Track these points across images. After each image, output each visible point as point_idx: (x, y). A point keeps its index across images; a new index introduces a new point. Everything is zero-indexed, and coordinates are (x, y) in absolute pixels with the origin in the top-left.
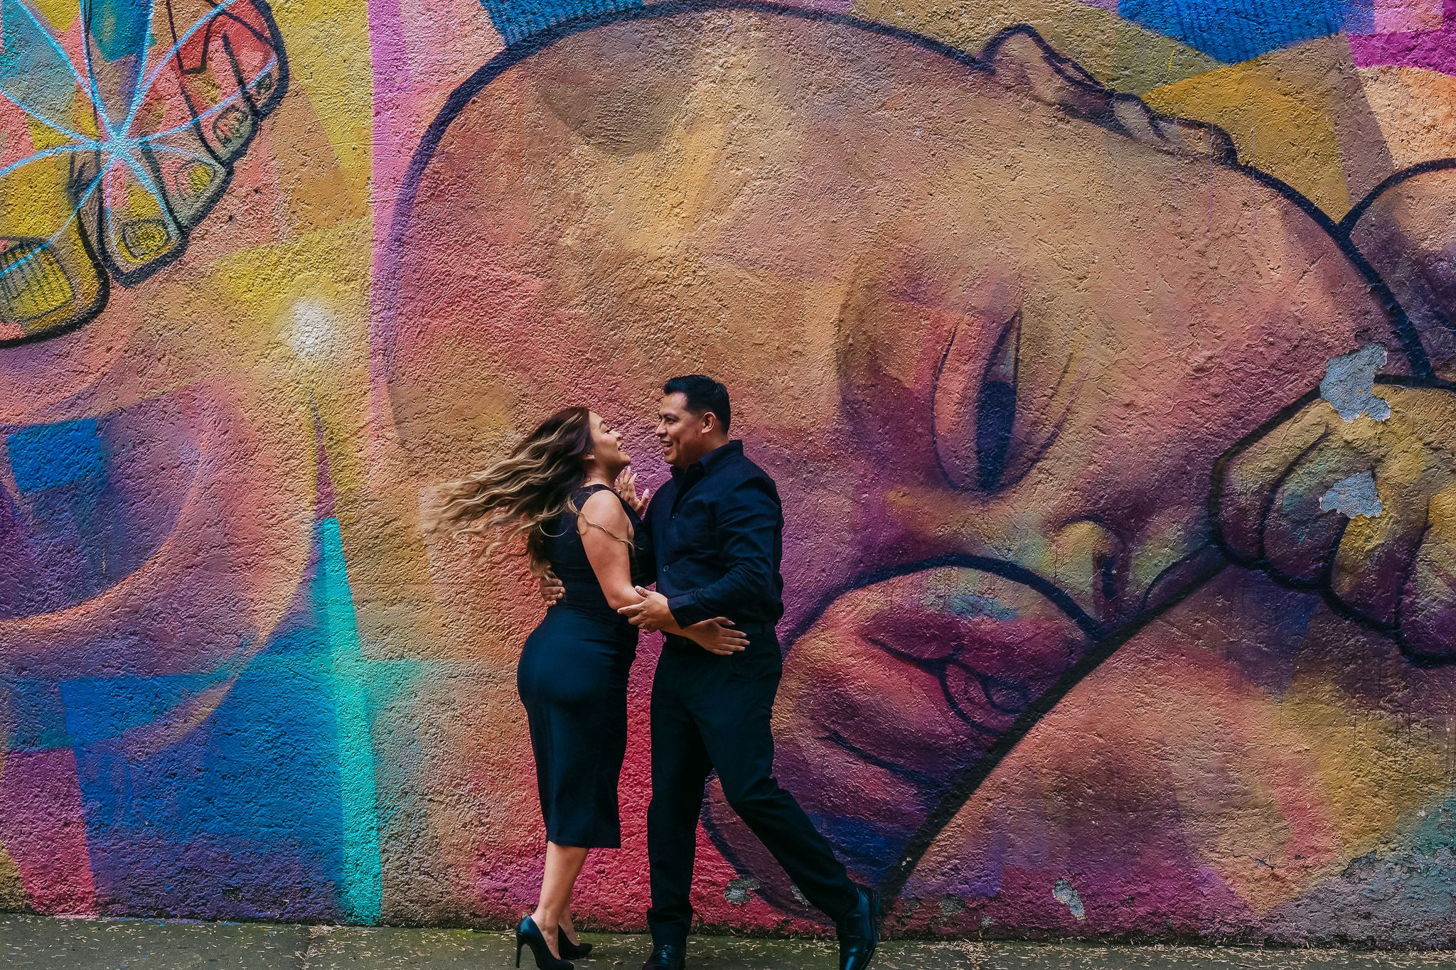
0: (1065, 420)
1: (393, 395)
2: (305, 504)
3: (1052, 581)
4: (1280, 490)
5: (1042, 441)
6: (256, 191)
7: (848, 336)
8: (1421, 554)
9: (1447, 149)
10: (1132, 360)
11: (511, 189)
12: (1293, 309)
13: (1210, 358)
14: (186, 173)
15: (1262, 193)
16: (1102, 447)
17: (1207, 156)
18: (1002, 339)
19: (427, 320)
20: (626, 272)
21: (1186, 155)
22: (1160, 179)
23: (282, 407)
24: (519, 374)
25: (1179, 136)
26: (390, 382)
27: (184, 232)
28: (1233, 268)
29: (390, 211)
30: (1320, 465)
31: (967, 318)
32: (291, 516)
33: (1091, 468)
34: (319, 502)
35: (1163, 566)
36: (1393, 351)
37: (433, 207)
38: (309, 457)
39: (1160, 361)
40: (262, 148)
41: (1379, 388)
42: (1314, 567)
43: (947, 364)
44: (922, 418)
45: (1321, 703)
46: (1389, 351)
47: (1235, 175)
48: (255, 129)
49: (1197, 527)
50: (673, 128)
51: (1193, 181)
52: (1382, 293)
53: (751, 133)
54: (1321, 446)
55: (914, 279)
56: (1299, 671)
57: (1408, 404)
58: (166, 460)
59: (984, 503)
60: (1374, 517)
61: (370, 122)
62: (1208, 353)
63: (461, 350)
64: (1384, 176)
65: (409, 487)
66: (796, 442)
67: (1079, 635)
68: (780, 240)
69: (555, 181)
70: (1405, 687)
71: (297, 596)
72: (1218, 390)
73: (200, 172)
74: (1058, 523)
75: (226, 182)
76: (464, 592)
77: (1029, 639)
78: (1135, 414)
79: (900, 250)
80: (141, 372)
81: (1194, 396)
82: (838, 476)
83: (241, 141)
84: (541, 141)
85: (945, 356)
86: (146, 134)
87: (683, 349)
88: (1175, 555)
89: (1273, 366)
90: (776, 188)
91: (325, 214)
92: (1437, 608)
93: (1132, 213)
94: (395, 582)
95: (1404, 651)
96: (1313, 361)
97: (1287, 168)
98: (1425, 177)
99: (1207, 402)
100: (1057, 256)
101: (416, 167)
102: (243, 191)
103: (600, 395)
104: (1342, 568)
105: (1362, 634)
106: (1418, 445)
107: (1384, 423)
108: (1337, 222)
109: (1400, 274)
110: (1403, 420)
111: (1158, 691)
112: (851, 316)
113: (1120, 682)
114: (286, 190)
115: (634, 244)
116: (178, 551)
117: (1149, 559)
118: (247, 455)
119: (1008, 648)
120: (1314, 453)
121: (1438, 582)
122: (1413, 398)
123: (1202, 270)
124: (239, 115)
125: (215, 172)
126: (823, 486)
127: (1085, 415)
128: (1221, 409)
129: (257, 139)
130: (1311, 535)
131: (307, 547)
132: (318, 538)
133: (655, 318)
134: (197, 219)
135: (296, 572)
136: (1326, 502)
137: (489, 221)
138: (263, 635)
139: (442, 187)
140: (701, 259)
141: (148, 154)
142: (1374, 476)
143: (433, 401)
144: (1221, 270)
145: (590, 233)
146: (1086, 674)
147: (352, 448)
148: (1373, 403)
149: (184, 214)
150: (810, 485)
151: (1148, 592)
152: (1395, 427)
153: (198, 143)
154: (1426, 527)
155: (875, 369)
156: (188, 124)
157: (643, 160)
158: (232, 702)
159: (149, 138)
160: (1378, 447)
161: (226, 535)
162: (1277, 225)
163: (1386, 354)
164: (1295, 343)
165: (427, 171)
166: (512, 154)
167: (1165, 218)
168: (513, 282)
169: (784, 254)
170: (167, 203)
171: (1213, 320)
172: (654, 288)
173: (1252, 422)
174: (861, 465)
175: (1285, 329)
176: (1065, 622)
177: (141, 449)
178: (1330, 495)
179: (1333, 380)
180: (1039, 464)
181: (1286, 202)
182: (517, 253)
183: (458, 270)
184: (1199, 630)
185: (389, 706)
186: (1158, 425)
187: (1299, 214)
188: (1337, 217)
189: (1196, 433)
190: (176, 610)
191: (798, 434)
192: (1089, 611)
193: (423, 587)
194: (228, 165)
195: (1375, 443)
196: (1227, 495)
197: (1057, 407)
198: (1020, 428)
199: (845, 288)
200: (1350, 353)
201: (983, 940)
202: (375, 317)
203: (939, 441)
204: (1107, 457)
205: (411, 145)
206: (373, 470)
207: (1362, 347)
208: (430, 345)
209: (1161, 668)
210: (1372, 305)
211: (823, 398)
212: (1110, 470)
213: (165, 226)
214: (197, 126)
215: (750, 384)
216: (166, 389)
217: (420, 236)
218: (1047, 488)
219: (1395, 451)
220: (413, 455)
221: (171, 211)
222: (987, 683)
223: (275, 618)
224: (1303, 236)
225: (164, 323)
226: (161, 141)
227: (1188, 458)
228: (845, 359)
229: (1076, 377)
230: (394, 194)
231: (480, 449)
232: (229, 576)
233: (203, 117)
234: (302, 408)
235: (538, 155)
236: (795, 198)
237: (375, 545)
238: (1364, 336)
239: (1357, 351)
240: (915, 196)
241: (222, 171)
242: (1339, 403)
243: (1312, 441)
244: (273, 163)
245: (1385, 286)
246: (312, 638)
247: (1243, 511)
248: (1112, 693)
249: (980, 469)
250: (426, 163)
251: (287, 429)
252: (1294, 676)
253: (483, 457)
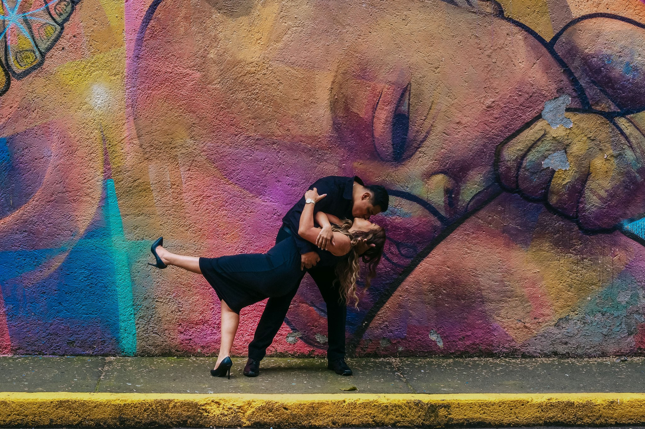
0: (431, 130)
1: (136, 124)
2: (99, 173)
3: (426, 200)
4: (525, 159)
5: (421, 139)
6: (74, 36)
7: (335, 95)
8: (587, 186)
9: (596, 9)
10: (459, 103)
11: (186, 33)
12: (530, 80)
13: (494, 102)
14: (43, 29)
15: (515, 29)
16: (447, 142)
17: (491, 14)
18: (403, 95)
19: (149, 92)
20: (237, 69)
21: (482, 13)
22: (470, 24)
23: (88, 131)
24: (191, 114)
25: (478, 5)
26: (135, 119)
27: (43, 55)
28: (503, 63)
29: (133, 44)
30: (542, 148)
31: (387, 86)
32: (93, 179)
33: (442, 150)
34: (105, 172)
35: (475, 193)
36: (573, 97)
37: (152, 42)
38: (100, 152)
39: (472, 103)
40: (76, 18)
41: (568, 113)
42: (540, 192)
43: (379, 107)
44: (368, 130)
45: (544, 251)
46: (572, 97)
47: (503, 22)
48: (73, 9)
49: (489, 176)
50: (257, 5)
51: (485, 25)
52: (568, 72)
53: (291, 6)
54: (542, 139)
55: (364, 70)
56: (535, 238)
57: (580, 121)
58: (37, 155)
59: (396, 167)
60: (566, 170)
61: (123, 5)
62: (493, 100)
63: (166, 104)
64: (568, 21)
65: (145, 165)
66: (313, 142)
67: (438, 224)
68: (304, 54)
69: (205, 30)
70: (581, 244)
71: (96, 213)
72: (497, 116)
73: (49, 28)
74: (429, 175)
75: (61, 33)
76: (170, 210)
77: (417, 226)
78: (461, 127)
79: (357, 57)
80: (25, 117)
81: (487, 118)
82: (332, 156)
83: (67, 14)
84: (199, 12)
85: (378, 103)
86: (24, 12)
87: (263, 102)
88: (480, 188)
89: (521, 105)
90: (302, 31)
91: (105, 46)
92: (594, 209)
93: (458, 39)
94: (139, 206)
95: (580, 228)
96: (539, 102)
97: (526, 18)
98: (586, 21)
99: (493, 121)
100: (426, 59)
101: (144, 24)
102: (68, 36)
103: (227, 123)
104: (553, 193)
105: (562, 221)
106: (585, 138)
107: (570, 129)
108: (548, 42)
109: (576, 64)
110: (578, 127)
111: (473, 248)
112: (336, 86)
113: (457, 244)
114: (87, 36)
115: (241, 57)
116: (43, 195)
117: (469, 190)
118: (73, 152)
119: (407, 230)
120: (540, 143)
121: (595, 198)
122: (582, 118)
123: (489, 63)
124: (66, 3)
125: (56, 28)
126: (326, 161)
127: (439, 127)
128: (499, 124)
129: (74, 14)
130: (539, 178)
131: (100, 192)
132: (105, 188)
133: (250, 89)
134: (49, 49)
135: (96, 202)
136: (545, 164)
137: (177, 48)
138: (82, 231)
139: (156, 33)
140: (270, 62)
141: (26, 21)
142: (566, 152)
143: (154, 127)
144: (498, 63)
145: (221, 52)
146: (442, 240)
147: (118, 149)
148: (565, 120)
149: (43, 47)
150: (320, 160)
151: (468, 204)
152: (575, 131)
153: (48, 16)
154: (589, 174)
155: (347, 109)
156: (43, 8)
157: (244, 20)
158: (69, 260)
159: (26, 14)
160: (567, 139)
161: (65, 187)
162: (522, 43)
163: (570, 99)
164: (531, 95)
165: (149, 26)
166: (186, 18)
167: (473, 41)
168: (188, 74)
169: (306, 59)
170: (35, 42)
171: (495, 85)
172: (250, 75)
173: (512, 129)
174: (342, 151)
175: (526, 89)
176: (433, 218)
177: (26, 151)
178: (547, 161)
179: (547, 111)
180: (420, 149)
181: (526, 33)
182: (189, 61)
183: (164, 69)
184: (491, 220)
185: (138, 261)
186: (471, 132)
187: (531, 38)
188: (548, 40)
189: (488, 134)
190: (43, 221)
191: (314, 138)
192: (443, 213)
193: (151, 208)
194: (62, 25)
195: (566, 137)
196: (502, 162)
197: (427, 124)
198: (411, 134)
199: (333, 74)
200: (555, 98)
201: (399, 357)
202: (127, 91)
203: (376, 140)
204: (449, 146)
205: (142, 15)
206: (128, 158)
207: (560, 96)
208: (152, 102)
209: (474, 237)
210: (564, 78)
211: (325, 122)
212: (450, 151)
213: (34, 52)
214: (47, 8)
215: (292, 117)
216: (37, 124)
217: (146, 55)
218: (424, 160)
219: (575, 141)
220: (146, 151)
221: (37, 46)
222: (398, 245)
223: (87, 223)
224: (533, 48)
225: (35, 95)
226: (32, 15)
227: (484, 145)
228: (334, 105)
229: (435, 111)
230: (135, 37)
231: (175, 148)
232: (66, 205)
233: (50, 4)
234: (97, 131)
235: (198, 18)
236: (311, 35)
237: (130, 191)
238: (560, 91)
239: (558, 97)
240: (363, 33)
241: (59, 28)
242: (550, 120)
243: (538, 137)
244: (81, 24)
245: (569, 69)
246: (104, 232)
247: (509, 168)
248: (453, 249)
249: (394, 152)
250: (149, 23)
251: (90, 140)
252: (532, 240)
253: (176, 151)
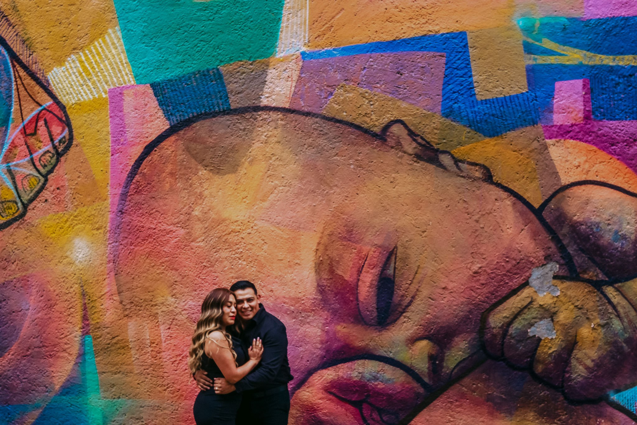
0: (416, 295)
1: (117, 280)
2: (77, 328)
3: (410, 366)
4: (511, 326)
5: (406, 304)
6: (58, 189)
7: (320, 257)
8: (573, 355)
9: (585, 176)
10: (446, 268)
11: (171, 189)
12: (517, 246)
13: (480, 268)
14: (27, 180)
15: (504, 195)
16: (432, 307)
17: (480, 178)
18: (388, 259)
19: (132, 247)
20: (222, 227)
21: (470, 178)
22: (459, 188)
23: (67, 285)
24: (173, 272)
25: (467, 169)
26: (116, 275)
27: (25, 206)
28: (491, 228)
29: (117, 198)
30: (528, 315)
31: (373, 249)
32: (71, 334)
33: (428, 316)
34: (84, 328)
35: (459, 360)
36: (561, 265)
37: (137, 197)
38: (79, 307)
39: (458, 269)
40: (60, 170)
41: (555, 281)
42: (526, 361)
43: (364, 269)
44: (352, 294)
45: (529, 421)
46: (559, 265)
47: (492, 187)
48: (58, 161)
49: (474, 343)
50: (243, 163)
51: (473, 189)
52: (556, 239)
53: (278, 166)
54: (529, 307)
55: (350, 232)
56: (519, 407)
57: (568, 288)
58: (15, 308)
59: (380, 331)
60: (552, 339)
61: (109, 158)
62: (479, 266)
63: (148, 261)
64: (557, 187)
65: (124, 322)
66: (296, 303)
67: (421, 390)
68: (291, 214)
69: (191, 186)
70: (566, 414)
71: (73, 369)
72: (484, 282)
73: (33, 180)
74: (413, 341)
75: (44, 184)
76: (148, 369)
77: (399, 392)
78: (447, 292)
79: (343, 218)
80: (5, 269)
81: (474, 284)
82: (315, 319)
83: (51, 166)
84: (185, 168)
85: (363, 266)
86: (9, 162)
87: (247, 261)
88: (464, 355)
89: (508, 271)
90: (289, 190)
91: (89, 199)
92: (580, 379)
93: (446, 203)
94: (116, 364)
95: (566, 398)
96: (526, 269)
97: (515, 184)
98: (575, 189)
99: (479, 287)
100: (413, 222)
101: (129, 179)
102: (52, 189)
103: (209, 282)
104: (539, 361)
105: (547, 390)
106: (572, 307)
107: (557, 297)
108: (537, 208)
109: (565, 230)
110: (565, 295)
111: (456, 416)
112: (321, 248)
113: (440, 412)
114: (71, 189)
115: (225, 215)
116: (19, 349)
117: (453, 357)
118: (51, 307)
119: (390, 396)
120: (526, 310)
121: (581, 367)
122: (569, 286)
123: (477, 229)
124: (50, 155)
125: (39, 180)
126: (308, 323)
127: (425, 292)
128: (485, 290)
129: (58, 166)
130: (524, 347)
131: (77, 348)
132: (83, 344)
133: (234, 248)
134: (31, 201)
135: (73, 359)
136: (531, 332)
137: (161, 204)
138: (57, 387)
139: (141, 188)
140: (255, 222)
141: (10, 171)
142: (552, 320)
143: (135, 284)
144: (486, 229)
145: (206, 210)
146: (424, 408)
147: (98, 304)
148: (552, 288)
149: (25, 198)
150: (302, 323)
151: (452, 371)
152: (562, 299)
153: (32, 167)
154: (576, 343)
155: (332, 271)
156: (28, 158)
157: (230, 178)
158: (42, 417)
159: (10, 164)
160: (554, 307)
161: (41, 342)
162: (510, 209)
163: (558, 266)
164: (518, 261)
165: (134, 181)
166: (172, 174)
167: (461, 205)
168: (171, 231)
169: (292, 220)
170: (18, 193)
171: (482, 251)
172: (234, 234)
173: (499, 296)
174: (325, 314)
175: (514, 255)
176: (415, 385)
177: (4, 303)
178: (533, 328)
179: (535, 278)
180: (404, 314)
181: (514, 199)
182: (173, 218)
183: (147, 225)
184: (475, 388)
185: (113, 420)
186: (457, 297)
187: (520, 205)
188: (536, 206)
189: (474, 301)
190: (18, 376)
191: (297, 300)
192: (426, 380)
193: (130, 367)
194: (45, 177)
195: (553, 305)
196: (488, 328)
197: (413, 288)
198: (396, 299)
199: (319, 235)
200: (543, 265)
202: (109, 246)
203: (360, 304)
204: (434, 311)
205: (127, 169)
206: (108, 314)
207: (548, 263)
208: (134, 258)
209: (457, 405)
210: (552, 245)
211: (309, 284)
212: (436, 317)
213: (17, 203)
214: (32, 159)
215: (276, 277)
216: (16, 276)
217: (130, 210)
218: (409, 325)
219: (562, 309)
220: (126, 307)
221: (19, 197)
222: (380, 411)
223: (63, 379)
224: (522, 214)
225: (15, 247)
226: (16, 165)
227: (470, 312)
228: (319, 266)
229: (422, 275)
230: (119, 191)
231: (156, 305)
232: (42, 360)
233: (34, 155)
234: (77, 286)
235: (184, 174)
236: (297, 195)
237: (108, 348)
238: (548, 258)
239: (545, 265)
240: (350, 195)
241: (42, 179)
242: (537, 288)
243: (525, 304)
244: (66, 176)
245: (558, 237)
246: (79, 389)
247: (494, 336)
248: (436, 416)
249: (378, 316)
250: (134, 177)
251: (70, 295)
252: (517, 409)
253: (157, 309)
